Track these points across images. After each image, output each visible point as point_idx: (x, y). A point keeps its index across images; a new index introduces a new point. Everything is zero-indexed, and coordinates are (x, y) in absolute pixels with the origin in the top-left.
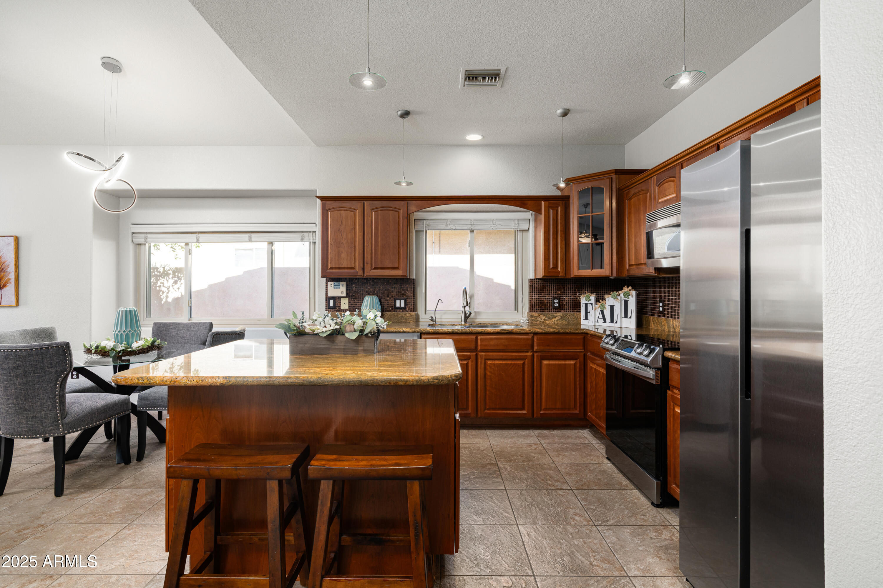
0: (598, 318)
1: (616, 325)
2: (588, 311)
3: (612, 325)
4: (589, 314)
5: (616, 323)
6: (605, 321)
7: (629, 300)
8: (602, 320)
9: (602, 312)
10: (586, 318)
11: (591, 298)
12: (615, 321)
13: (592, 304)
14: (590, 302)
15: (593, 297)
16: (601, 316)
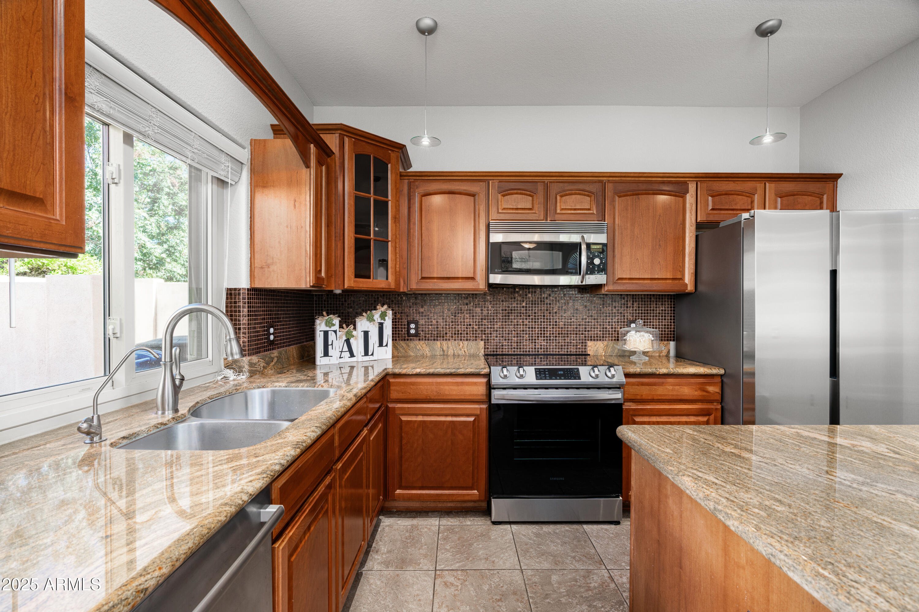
0: (342, 352)
1: (371, 358)
2: (330, 343)
3: (367, 358)
4: (330, 347)
5: (372, 354)
6: (352, 355)
7: (385, 322)
8: (348, 354)
9: (348, 341)
10: (326, 354)
11: (334, 322)
12: (370, 353)
13: (335, 332)
14: (333, 328)
15: (336, 321)
16: (346, 348)
